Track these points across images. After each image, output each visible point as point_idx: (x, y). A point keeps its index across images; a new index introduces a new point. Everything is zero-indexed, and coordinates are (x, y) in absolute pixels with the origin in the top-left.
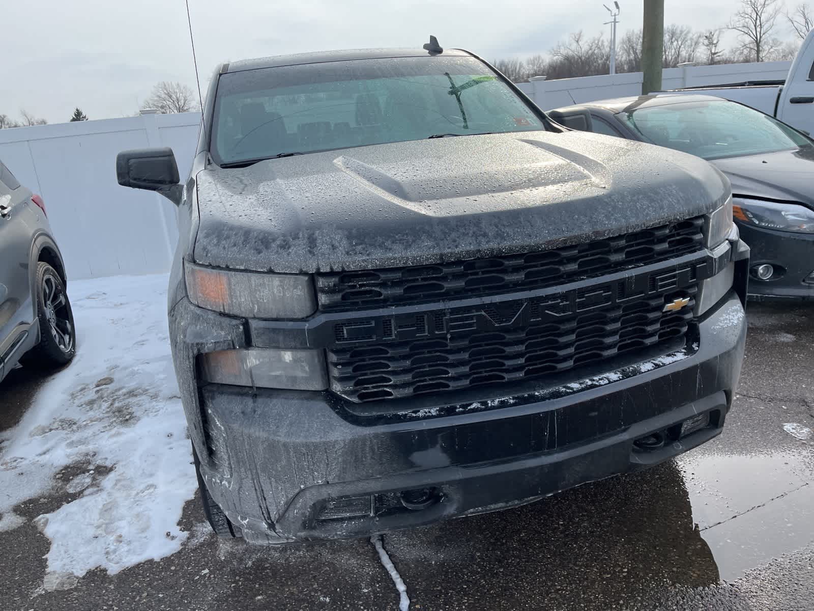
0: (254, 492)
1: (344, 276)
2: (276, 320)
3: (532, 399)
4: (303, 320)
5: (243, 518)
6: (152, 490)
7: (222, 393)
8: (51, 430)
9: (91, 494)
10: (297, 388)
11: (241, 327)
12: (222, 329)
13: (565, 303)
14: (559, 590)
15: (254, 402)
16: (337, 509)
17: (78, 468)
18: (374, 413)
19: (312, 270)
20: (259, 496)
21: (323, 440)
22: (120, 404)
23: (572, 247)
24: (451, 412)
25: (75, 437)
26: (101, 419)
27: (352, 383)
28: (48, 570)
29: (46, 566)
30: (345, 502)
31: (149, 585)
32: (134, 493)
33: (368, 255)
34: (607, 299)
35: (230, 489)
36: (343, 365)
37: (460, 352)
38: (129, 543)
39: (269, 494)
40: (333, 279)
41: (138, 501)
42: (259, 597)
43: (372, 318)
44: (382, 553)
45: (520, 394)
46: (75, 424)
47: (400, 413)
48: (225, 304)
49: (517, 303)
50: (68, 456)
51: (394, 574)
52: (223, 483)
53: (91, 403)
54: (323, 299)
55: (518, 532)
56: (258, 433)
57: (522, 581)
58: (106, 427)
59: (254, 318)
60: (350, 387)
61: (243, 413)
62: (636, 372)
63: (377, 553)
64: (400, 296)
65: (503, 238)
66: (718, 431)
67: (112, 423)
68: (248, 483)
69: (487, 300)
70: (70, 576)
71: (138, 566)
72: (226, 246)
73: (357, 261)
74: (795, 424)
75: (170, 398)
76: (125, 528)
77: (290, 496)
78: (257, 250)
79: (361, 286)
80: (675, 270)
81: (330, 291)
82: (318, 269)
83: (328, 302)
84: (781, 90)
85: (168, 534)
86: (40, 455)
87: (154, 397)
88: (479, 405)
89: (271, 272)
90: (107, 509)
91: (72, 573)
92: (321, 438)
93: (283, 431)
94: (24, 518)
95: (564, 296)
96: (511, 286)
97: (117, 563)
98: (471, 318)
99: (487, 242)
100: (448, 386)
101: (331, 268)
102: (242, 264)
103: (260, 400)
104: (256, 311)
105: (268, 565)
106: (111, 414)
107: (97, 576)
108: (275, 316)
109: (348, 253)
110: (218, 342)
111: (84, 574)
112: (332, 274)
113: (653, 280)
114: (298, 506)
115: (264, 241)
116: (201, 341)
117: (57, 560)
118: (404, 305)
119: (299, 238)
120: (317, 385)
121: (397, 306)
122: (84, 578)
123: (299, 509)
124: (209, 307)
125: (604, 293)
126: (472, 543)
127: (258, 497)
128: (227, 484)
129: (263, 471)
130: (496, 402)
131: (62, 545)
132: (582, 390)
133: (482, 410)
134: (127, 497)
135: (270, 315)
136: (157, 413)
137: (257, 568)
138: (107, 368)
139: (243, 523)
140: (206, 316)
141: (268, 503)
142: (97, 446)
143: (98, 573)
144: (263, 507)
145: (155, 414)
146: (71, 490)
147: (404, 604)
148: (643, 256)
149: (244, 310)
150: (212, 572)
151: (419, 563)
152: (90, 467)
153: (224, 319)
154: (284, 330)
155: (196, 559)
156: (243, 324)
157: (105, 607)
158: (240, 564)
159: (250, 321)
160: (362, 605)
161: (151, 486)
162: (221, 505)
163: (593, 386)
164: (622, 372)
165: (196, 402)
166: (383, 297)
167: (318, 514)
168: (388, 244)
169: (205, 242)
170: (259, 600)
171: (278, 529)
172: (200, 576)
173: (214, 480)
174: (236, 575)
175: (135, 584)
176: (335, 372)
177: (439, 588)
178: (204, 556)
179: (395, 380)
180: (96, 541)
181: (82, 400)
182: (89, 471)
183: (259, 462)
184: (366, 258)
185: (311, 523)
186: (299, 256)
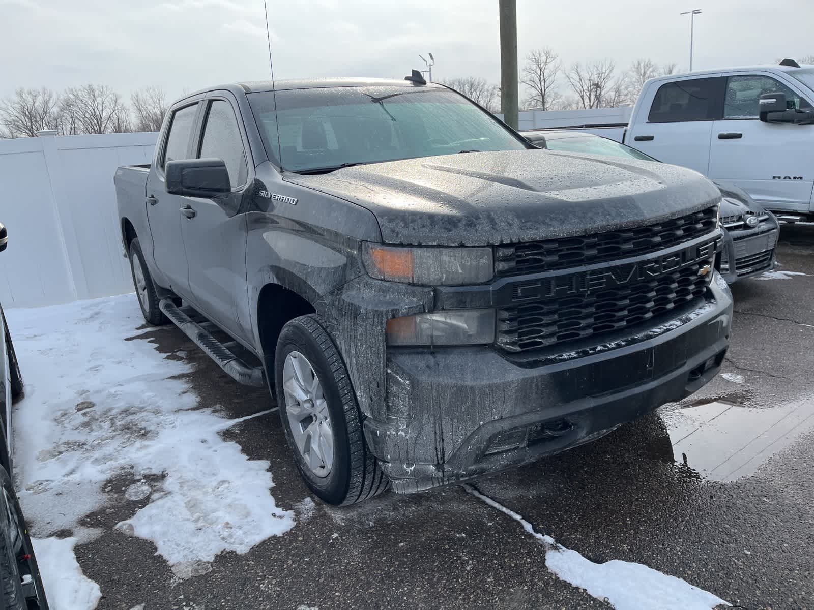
0: (433, 435)
1: (519, 246)
2: (462, 285)
3: (634, 341)
4: (488, 283)
5: (409, 465)
6: (226, 485)
7: (402, 354)
8: (61, 453)
9: (161, 498)
11: (432, 293)
12: (414, 297)
14: (638, 498)
15: (435, 357)
16: (500, 443)
17: (125, 480)
18: (530, 359)
19: (497, 243)
20: (438, 437)
21: (502, 381)
22: (123, 423)
23: (659, 224)
24: (586, 354)
25: (96, 454)
26: (113, 438)
27: (517, 335)
28: (170, 563)
29: (165, 561)
30: (506, 436)
31: (288, 553)
32: (210, 490)
33: (536, 229)
34: (677, 263)
35: (407, 438)
36: (511, 320)
37: (587, 307)
38: (240, 527)
39: (448, 435)
40: (512, 250)
41: (219, 495)
42: (402, 544)
43: (540, 279)
44: (483, 498)
45: (625, 339)
46: (84, 444)
47: (550, 357)
48: (414, 276)
49: (630, 266)
50: (102, 472)
51: (504, 509)
52: (399, 433)
53: (86, 425)
54: (501, 266)
55: (582, 468)
56: (446, 380)
57: (607, 497)
58: (124, 442)
59: (442, 285)
60: (515, 338)
61: (428, 366)
62: (689, 320)
63: (480, 498)
64: (557, 262)
65: (622, 217)
67: (129, 438)
68: (428, 428)
69: (613, 263)
70: (199, 563)
71: (264, 542)
72: (416, 228)
73: (528, 236)
74: (729, 374)
75: (178, 411)
76: (223, 516)
77: (469, 433)
78: (447, 229)
79: (526, 255)
80: (707, 244)
81: (506, 259)
82: (502, 241)
83: (506, 268)
84: (626, 131)
85: (274, 515)
86: (67, 475)
87: (157, 412)
88: (602, 348)
89: (462, 246)
90: (192, 506)
91: (200, 560)
92: (500, 380)
93: (468, 377)
94: (100, 529)
95: (656, 261)
96: (621, 254)
97: (241, 544)
98: (602, 278)
99: (613, 219)
100: (579, 335)
101: (511, 240)
102: (434, 241)
103: (439, 356)
104: (443, 280)
105: (390, 522)
106: (119, 432)
107: (225, 558)
108: (461, 283)
109: (521, 229)
110: (412, 307)
111: (213, 559)
112: (511, 245)
113: (698, 251)
114: (473, 442)
115: (449, 222)
116: (396, 307)
117: (174, 553)
118: (558, 269)
119: (480, 218)
120: (487, 339)
121: (554, 270)
122: (215, 561)
123: (474, 445)
124: (397, 280)
125: (676, 258)
126: (551, 480)
127: (436, 440)
128: (403, 433)
129: (447, 414)
130: (613, 345)
131: (169, 541)
132: (664, 333)
133: (607, 351)
134: (205, 493)
135: (456, 282)
136: (173, 425)
137: (381, 525)
138: (76, 393)
139: (408, 470)
140: (396, 288)
141: (445, 444)
142: (128, 459)
143: (227, 555)
144: (438, 449)
145: (171, 426)
146: (134, 498)
147: (528, 527)
148: (691, 233)
149: (432, 279)
150: (341, 535)
151: (519, 499)
152: (137, 478)
153: (415, 288)
154: (471, 293)
155: (317, 529)
156: (433, 291)
157: (258, 579)
158: (363, 525)
159: (438, 288)
160: (495, 533)
161: (223, 482)
162: (389, 457)
163: (668, 330)
164: (680, 320)
165: (384, 362)
166: (544, 263)
167: (487, 447)
168: (548, 220)
169: (392, 225)
170: (402, 546)
171: (447, 467)
172: (333, 539)
173: (388, 433)
174: (367, 533)
175: (273, 556)
176: (505, 327)
177: (548, 512)
178: (323, 525)
179: (545, 331)
180: (202, 532)
181: (73, 423)
182: (139, 481)
183: (444, 406)
184: (534, 232)
185: (482, 456)
186: (485, 231)
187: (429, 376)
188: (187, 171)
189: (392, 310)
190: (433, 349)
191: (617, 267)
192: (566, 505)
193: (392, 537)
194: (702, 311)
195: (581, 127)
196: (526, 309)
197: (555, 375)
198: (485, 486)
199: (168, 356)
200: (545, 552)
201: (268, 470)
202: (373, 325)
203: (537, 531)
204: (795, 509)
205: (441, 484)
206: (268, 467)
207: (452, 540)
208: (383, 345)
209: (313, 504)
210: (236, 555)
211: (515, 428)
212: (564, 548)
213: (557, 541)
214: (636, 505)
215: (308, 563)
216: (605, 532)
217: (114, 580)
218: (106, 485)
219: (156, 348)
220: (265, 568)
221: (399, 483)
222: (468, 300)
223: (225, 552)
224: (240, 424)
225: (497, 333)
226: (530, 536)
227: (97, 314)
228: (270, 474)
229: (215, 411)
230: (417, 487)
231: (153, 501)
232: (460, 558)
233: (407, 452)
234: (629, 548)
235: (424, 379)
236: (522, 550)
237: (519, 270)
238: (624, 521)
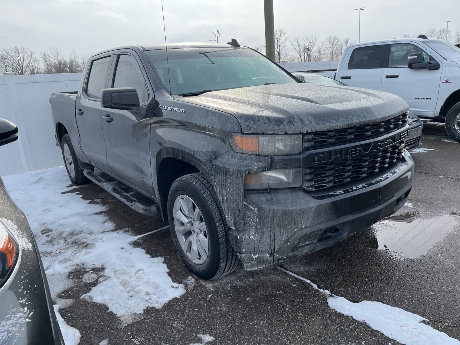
0: (269, 237)
1: (316, 133)
2: (286, 155)
3: (371, 184)
4: (300, 154)
5: (255, 255)
6: (142, 272)
7: (252, 194)
9: (105, 280)
10: (290, 186)
11: (270, 160)
12: (260, 162)
13: (383, 144)
15: (270, 195)
17: (80, 272)
18: (320, 195)
19: (305, 132)
21: (307, 207)
22: (72, 240)
23: (383, 122)
24: (348, 191)
25: (60, 258)
26: (68, 248)
27: (314, 182)
28: (118, 315)
29: (115, 315)
30: (307, 237)
31: (185, 307)
32: (133, 274)
33: (324, 125)
34: (391, 143)
35: (255, 239)
36: (310, 174)
37: (348, 166)
38: (155, 294)
39: (278, 237)
40: (312, 136)
41: (139, 277)
42: (248, 299)
43: (326, 152)
44: (288, 272)
45: (367, 183)
46: (51, 253)
47: (330, 194)
48: (260, 150)
49: (370, 144)
51: (300, 278)
52: (250, 237)
53: (50, 242)
54: (307, 144)
56: (277, 207)
57: (354, 269)
58: (75, 251)
59: (275, 155)
60: (312, 183)
61: (267, 200)
62: (395, 172)
63: (286, 272)
64: (334, 142)
65: (366, 118)
67: (78, 248)
68: (267, 234)
69: (362, 143)
70: (135, 314)
71: (170, 301)
72: (260, 124)
73: (322, 128)
75: (103, 232)
76: (144, 289)
77: (289, 236)
78: (277, 125)
79: (319, 139)
80: (404, 132)
81: (308, 141)
82: (307, 131)
83: (309, 145)
84: (336, 74)
85: (173, 287)
87: (91, 233)
88: (356, 188)
89: (286, 134)
90: (124, 284)
91: (135, 313)
92: (306, 206)
93: (289, 205)
94: (72, 299)
95: (382, 141)
96: (365, 138)
97: (157, 303)
98: (356, 151)
99: (362, 119)
100: (343, 181)
101: (312, 131)
102: (271, 131)
103: (272, 194)
104: (276, 152)
105: (239, 287)
106: (71, 245)
107: (149, 311)
108: (285, 154)
109: (317, 124)
110: (259, 168)
112: (312, 133)
114: (291, 240)
115: (279, 121)
116: (250, 168)
117: (119, 310)
118: (335, 146)
119: (295, 119)
120: (298, 185)
121: (333, 146)
122: (144, 313)
123: (291, 242)
124: (250, 153)
125: (391, 140)
126: (323, 261)
127: (271, 240)
128: (253, 237)
129: (278, 226)
130: (361, 186)
131: (115, 303)
132: (385, 180)
133: (358, 189)
134: (130, 276)
135: (283, 153)
136: (102, 240)
137: (235, 289)
138: (39, 224)
139: (254, 257)
140: (250, 157)
141: (276, 242)
142: (80, 260)
143: (151, 310)
144: (272, 245)
145: (101, 240)
146: (88, 281)
147: (315, 286)
148: (397, 127)
149: (270, 152)
150: (213, 295)
151: (308, 272)
152: (88, 270)
153: (260, 157)
154: (291, 159)
155: (199, 293)
156: (270, 159)
157: (171, 321)
159: (273, 157)
160: (298, 290)
161: (140, 270)
162: (244, 250)
163: (387, 178)
164: (392, 173)
165: (243, 198)
166: (328, 142)
167: (299, 242)
168: (330, 120)
169: (246, 123)
170: (249, 300)
171: (276, 255)
172: (209, 298)
173: (244, 237)
174: (227, 294)
175: (177, 309)
176: (308, 177)
177: (324, 278)
178: (202, 291)
179: (328, 179)
180: (133, 298)
181: (41, 241)
182: (89, 271)
183: (276, 222)
184: (323, 126)
185: (296, 248)
186: (298, 126)
187: (268, 205)
188: (115, 94)
189: (248, 170)
190: (269, 190)
191: (363, 144)
192: (333, 274)
193: (242, 295)
194: (401, 168)
196: (318, 168)
197: (335, 203)
199: (89, 202)
200: (326, 299)
201: (164, 263)
202: (237, 178)
203: (320, 288)
205: (270, 265)
206: (163, 261)
207: (275, 295)
208: (243, 189)
209: (193, 280)
210: (156, 309)
211: (314, 232)
212: (336, 296)
213: (332, 293)
214: (370, 272)
215: (197, 311)
216: (356, 287)
217: (87, 327)
218: (69, 275)
219: (81, 198)
220: (173, 315)
221: (248, 265)
222: (289, 163)
223: (149, 308)
224: (142, 238)
225: (304, 181)
226: (317, 291)
227: (41, 179)
228: (165, 264)
229: (125, 232)
230: (257, 267)
231: (100, 282)
232: (281, 304)
233: (255, 247)
234: (371, 294)
235: (266, 206)
236: (314, 299)
237: (314, 147)
238: (365, 280)
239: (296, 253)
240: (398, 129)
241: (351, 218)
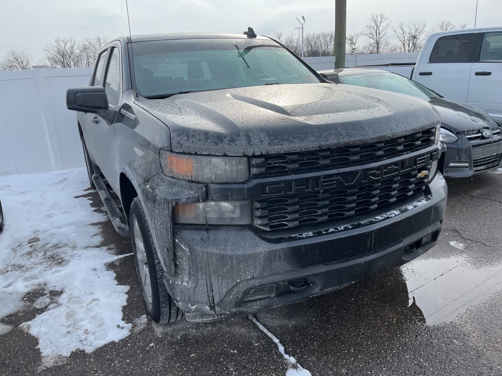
0: (206, 287)
1: (267, 157)
3: (359, 226)
4: (244, 183)
5: (192, 305)
6: (96, 302)
7: (185, 229)
8: (7, 272)
9: (54, 308)
10: (234, 223)
11: (204, 188)
12: (191, 190)
13: (378, 172)
14: (364, 333)
15: (208, 233)
16: (254, 294)
17: (37, 293)
18: (278, 237)
19: (250, 154)
20: (209, 289)
21: (253, 252)
22: (51, 253)
23: (382, 142)
24: (320, 234)
25: (27, 274)
26: (41, 263)
27: (267, 219)
28: (42, 355)
29: (40, 353)
31: (118, 355)
32: (85, 304)
33: (281, 145)
34: (396, 170)
35: (189, 287)
36: (263, 209)
37: (324, 201)
38: (94, 333)
39: (216, 287)
40: (262, 159)
41: (89, 309)
42: (193, 355)
43: (283, 181)
44: (258, 324)
45: (353, 223)
46: (23, 267)
47: (293, 236)
48: (193, 175)
49: (356, 172)
50: (27, 287)
51: (269, 334)
52: (183, 284)
53: (29, 253)
54: (254, 171)
55: (332, 306)
56: (212, 250)
57: (343, 330)
58: (47, 267)
59: (212, 183)
60: (266, 221)
61: (202, 239)
62: (406, 210)
63: (255, 324)
64: (297, 168)
65: (350, 136)
66: (435, 242)
67: (50, 265)
68: (202, 282)
69: (342, 170)
70: (60, 357)
71: (105, 346)
72: (194, 141)
73: (275, 149)
74: (455, 242)
75: (86, 248)
76: (86, 324)
77: (230, 287)
78: (215, 143)
79: (275, 163)
80: (424, 156)
81: (258, 166)
82: (254, 153)
83: (258, 172)
84: (414, 68)
85: (118, 326)
86: (6, 287)
87: (74, 247)
88: (334, 230)
89: (225, 155)
90: (70, 316)
91: (61, 355)
92: (252, 251)
93: (229, 248)
94: (11, 326)
95: (378, 168)
96: (351, 163)
97: (90, 346)
98: (333, 180)
99: (343, 138)
100: (316, 220)
101: (261, 153)
102: (206, 151)
103: (211, 232)
104: (213, 179)
105: (191, 337)
106: (47, 259)
107: (78, 355)
108: (225, 182)
109: (270, 144)
110: (189, 198)
111: (70, 355)
112: (261, 156)
113: (416, 161)
114: (233, 293)
115: (218, 138)
116: (177, 198)
117: (47, 348)
118: (299, 174)
119: (240, 136)
120: (246, 222)
121: (295, 174)
122: (70, 357)
123: (234, 295)
124: (181, 178)
125: (396, 166)
126: (308, 314)
127: (208, 290)
128: (186, 284)
129: (214, 273)
130: (342, 228)
131: (47, 339)
132: (384, 220)
133: (336, 232)
134: (81, 307)
135: (222, 181)
136: (80, 257)
137: (185, 339)
138: (31, 232)
139: (192, 308)
140: (180, 183)
141: (214, 293)
142: (45, 279)
143: (79, 353)
144: (210, 296)
145: (79, 257)
146: (38, 307)
147: (281, 349)
148: (411, 148)
149: (205, 178)
150: (156, 345)
151: (281, 327)
152: (46, 292)
153: (193, 184)
154: (232, 189)
155: (143, 339)
156: (205, 187)
157: (92, 372)
158: (173, 338)
159: (209, 185)
160: (257, 352)
161: (95, 300)
162: (178, 299)
163: (388, 218)
164: (400, 210)
165: (171, 235)
166: (287, 169)
167: (244, 297)
168: (291, 139)
169: (178, 139)
170: (193, 357)
171: (217, 309)
172: (150, 347)
173: (177, 283)
174: (173, 344)
175: (108, 356)
176: (258, 213)
177: (298, 339)
178: (147, 336)
180: (69, 335)
181: (22, 252)
182: (46, 294)
183: (212, 269)
184: (279, 147)
185: (240, 303)
186: (242, 146)
187: (202, 246)
188: (79, 94)
189: (176, 199)
190: (208, 227)
191: (345, 173)
192: (312, 334)
193: (189, 349)
194: (419, 204)
195: (388, 65)
196: (275, 202)
197: (294, 249)
198: (261, 315)
199: (96, 210)
200: (287, 369)
201: (126, 293)
202: (163, 209)
203: (286, 353)
204: (476, 351)
205: (219, 317)
206: (127, 291)
207: (227, 355)
208: (170, 224)
209: (146, 320)
210: (85, 353)
211: (264, 285)
212: (301, 368)
213: (298, 361)
214: (361, 338)
215: (128, 363)
216: (333, 357)
217: (5, 363)
218: (26, 295)
219: (91, 204)
220: (99, 365)
221: (190, 315)
222: (229, 194)
223: (78, 351)
224: (122, 259)
225: (252, 217)
226: (281, 356)
227: (65, 179)
228: (127, 295)
229: (109, 249)
230: (202, 318)
231: (49, 310)
232: (227, 369)
233: (190, 297)
234: (346, 371)
235: (198, 248)
236: (271, 367)
238: (349, 349)
239: (242, 309)
240: (412, 152)
241: (323, 269)
